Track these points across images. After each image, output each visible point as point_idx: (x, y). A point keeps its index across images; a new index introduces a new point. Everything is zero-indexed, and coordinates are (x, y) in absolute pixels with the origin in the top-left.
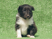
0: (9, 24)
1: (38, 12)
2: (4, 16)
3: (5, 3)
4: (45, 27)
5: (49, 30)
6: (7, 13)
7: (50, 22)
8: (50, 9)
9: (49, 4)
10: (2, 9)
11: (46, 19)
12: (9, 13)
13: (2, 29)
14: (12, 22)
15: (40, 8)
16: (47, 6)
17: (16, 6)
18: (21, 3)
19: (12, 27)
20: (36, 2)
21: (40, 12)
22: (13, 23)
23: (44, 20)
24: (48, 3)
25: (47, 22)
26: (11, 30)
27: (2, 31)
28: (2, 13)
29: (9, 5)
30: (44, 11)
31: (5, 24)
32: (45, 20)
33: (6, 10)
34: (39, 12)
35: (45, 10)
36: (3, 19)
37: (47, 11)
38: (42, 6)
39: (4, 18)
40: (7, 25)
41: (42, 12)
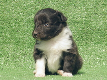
0: (18, 48)
1: (78, 23)
2: (7, 32)
3: (9, 4)
4: (94, 53)
5: (102, 59)
6: (13, 25)
7: (105, 43)
8: (104, 15)
9: (103, 4)
10: (3, 17)
11: (95, 37)
12: (17, 25)
13: (4, 58)
14: (24, 43)
15: (84, 14)
16: (97, 10)
17: (33, 11)
18: (43, 4)
19: (24, 54)
20: (74, 2)
21: (84, 22)
22: (26, 45)
23: (91, 39)
24: (100, 4)
25: (98, 43)
26: (23, 61)
27: (4, 63)
28: (3, 24)
29: (18, 8)
30: (92, 20)
31: (10, 49)
32: (93, 39)
33: (12, 18)
34: (82, 22)
35: (94, 18)
36: (5, 37)
37: (98, 20)
38: (87, 10)
39: (8, 35)
40: (14, 50)
41: (88, 21)
